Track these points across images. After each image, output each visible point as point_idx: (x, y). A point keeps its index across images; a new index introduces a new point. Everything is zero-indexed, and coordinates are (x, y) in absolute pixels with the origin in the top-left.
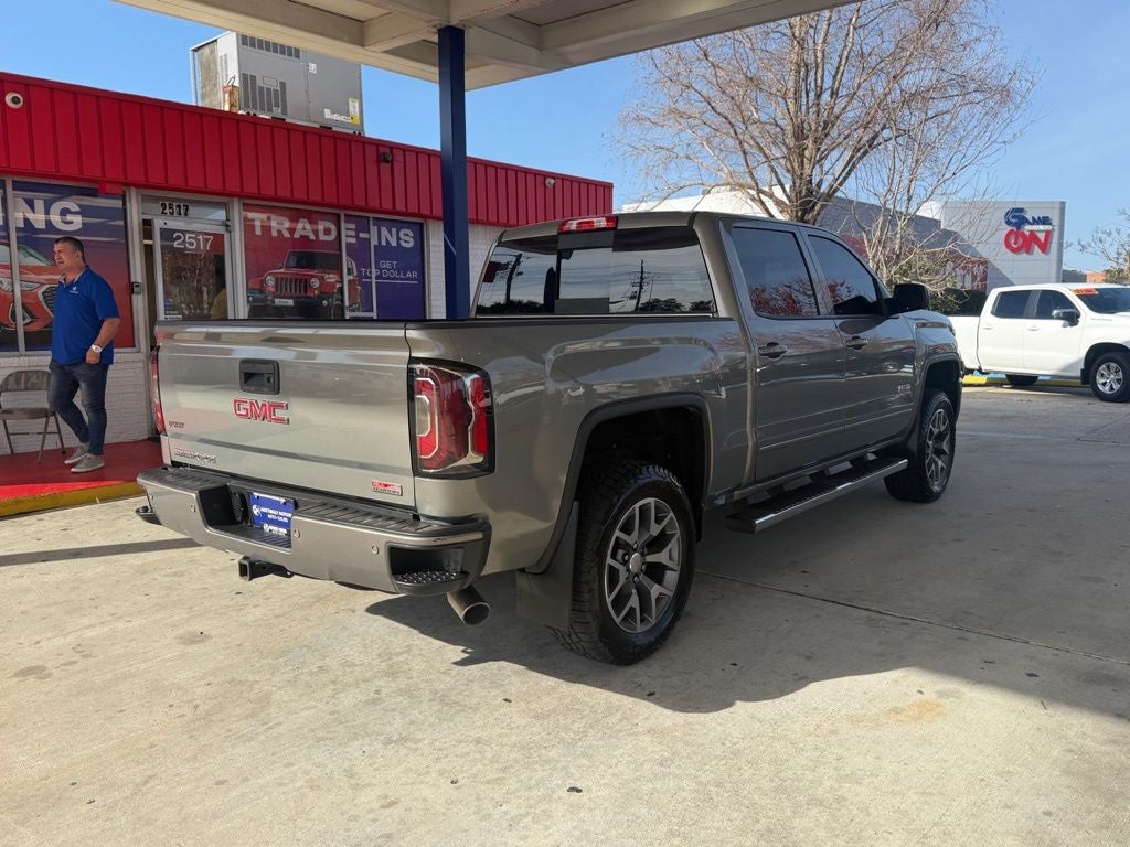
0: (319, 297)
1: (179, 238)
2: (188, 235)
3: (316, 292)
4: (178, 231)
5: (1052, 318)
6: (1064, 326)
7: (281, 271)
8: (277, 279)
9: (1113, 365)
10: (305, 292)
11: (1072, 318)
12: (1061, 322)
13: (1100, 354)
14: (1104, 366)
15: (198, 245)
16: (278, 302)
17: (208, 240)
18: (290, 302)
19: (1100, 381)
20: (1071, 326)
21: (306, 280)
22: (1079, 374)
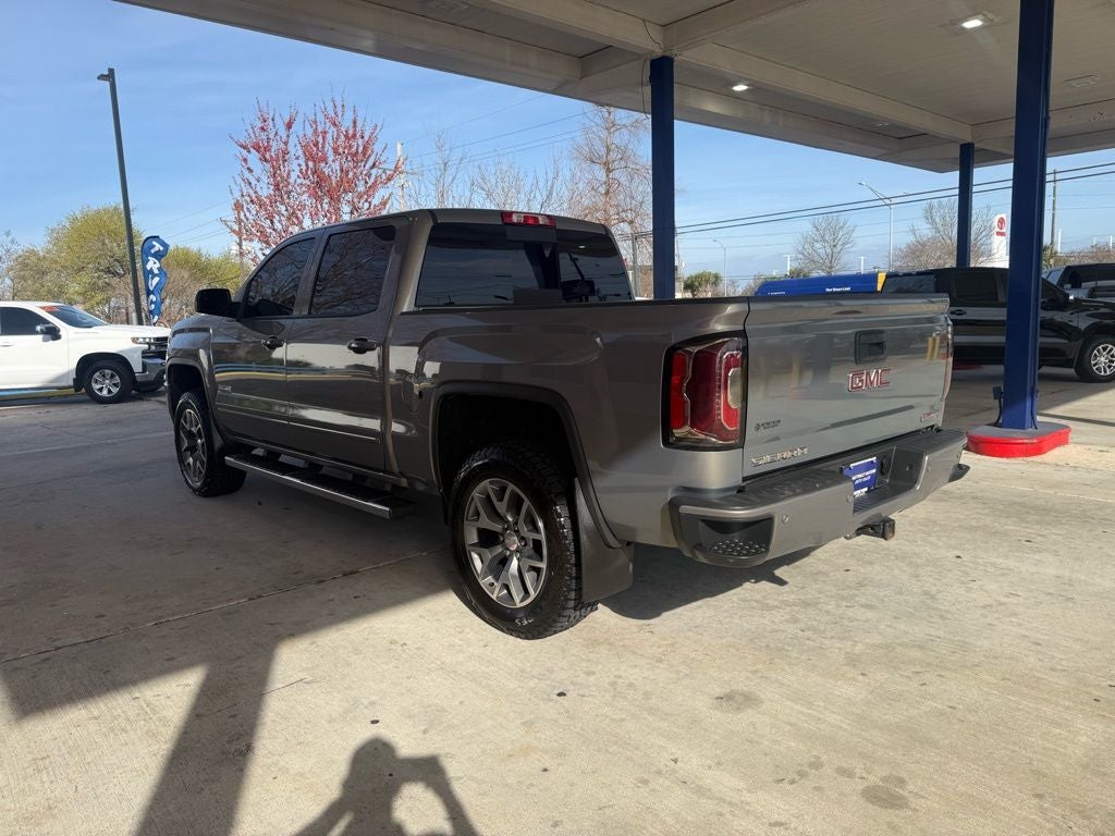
5: (37, 333)
6: (44, 340)
9: (108, 372)
11: (53, 334)
12: (40, 337)
13: (90, 365)
14: (98, 374)
19: (96, 387)
20: (54, 340)
22: (71, 383)
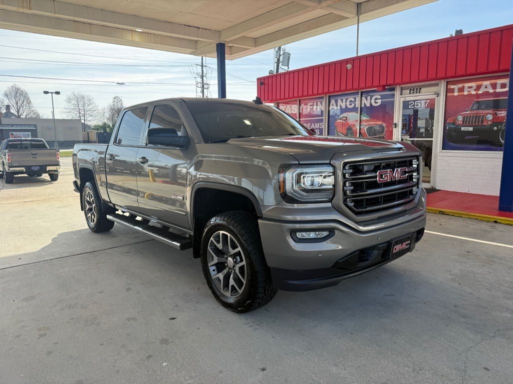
0: (491, 125)
1: (412, 103)
2: (416, 102)
3: (490, 122)
4: (411, 101)
7: (468, 112)
8: (464, 117)
10: (482, 123)
15: (421, 105)
16: (463, 129)
17: (426, 102)
18: (471, 129)
21: (483, 116)
